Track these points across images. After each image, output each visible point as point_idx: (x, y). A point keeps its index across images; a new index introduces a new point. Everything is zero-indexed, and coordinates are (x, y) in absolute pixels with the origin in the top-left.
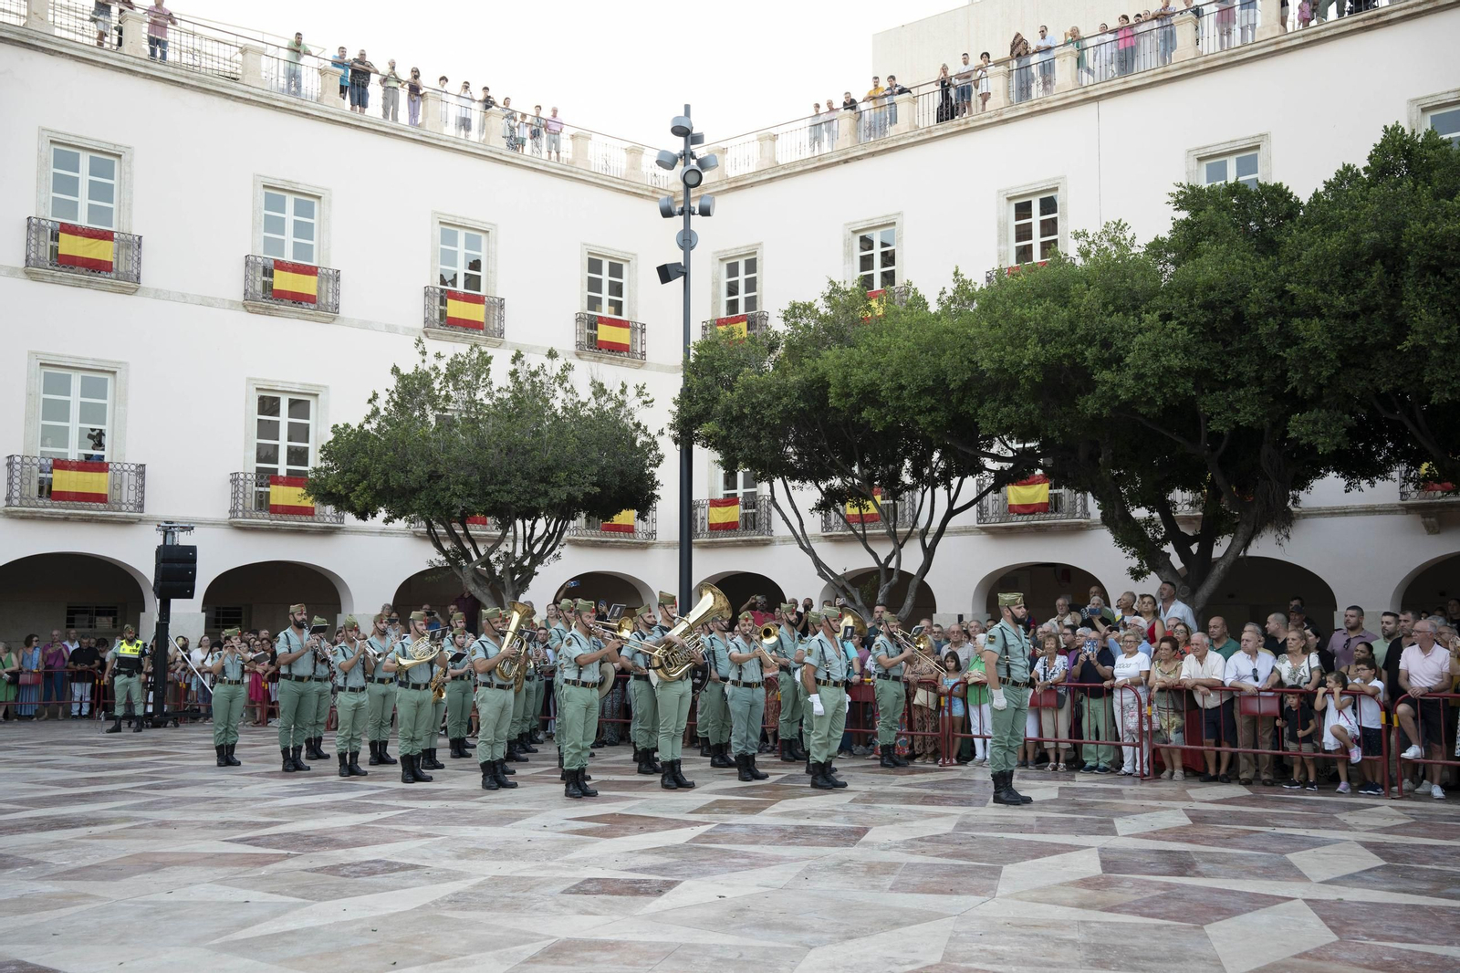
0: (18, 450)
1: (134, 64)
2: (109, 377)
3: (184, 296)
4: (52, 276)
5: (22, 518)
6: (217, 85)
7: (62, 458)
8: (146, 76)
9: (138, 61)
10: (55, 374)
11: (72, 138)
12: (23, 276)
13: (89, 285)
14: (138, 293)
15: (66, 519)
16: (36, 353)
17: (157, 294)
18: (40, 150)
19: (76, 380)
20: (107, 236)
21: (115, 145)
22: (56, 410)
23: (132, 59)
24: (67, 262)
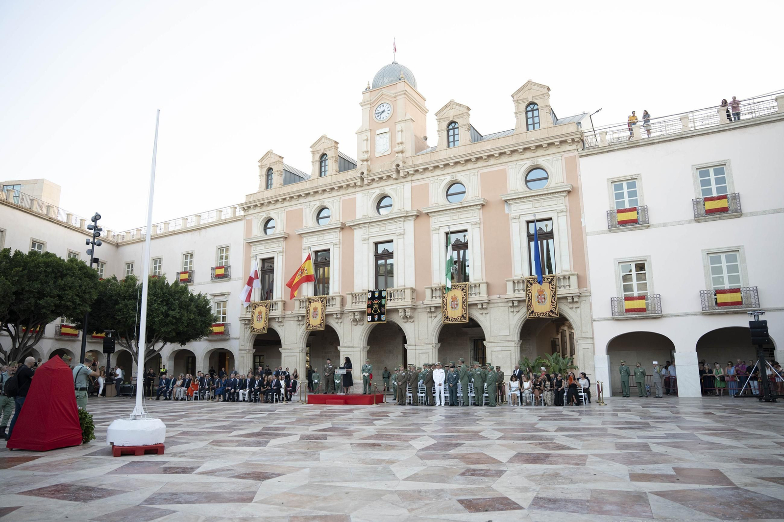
0: (704, 288)
1: (723, 127)
2: (737, 253)
3: (764, 212)
4: (705, 219)
5: (710, 315)
6: (763, 120)
7: (723, 289)
8: (730, 130)
9: (724, 125)
10: (713, 256)
11: (704, 165)
12: (695, 222)
13: (720, 218)
14: (743, 216)
15: (727, 313)
16: (704, 250)
17: (752, 214)
18: (693, 174)
19: (723, 257)
20: (724, 197)
21: (722, 161)
22: (717, 270)
23: (722, 126)
24: (710, 212)
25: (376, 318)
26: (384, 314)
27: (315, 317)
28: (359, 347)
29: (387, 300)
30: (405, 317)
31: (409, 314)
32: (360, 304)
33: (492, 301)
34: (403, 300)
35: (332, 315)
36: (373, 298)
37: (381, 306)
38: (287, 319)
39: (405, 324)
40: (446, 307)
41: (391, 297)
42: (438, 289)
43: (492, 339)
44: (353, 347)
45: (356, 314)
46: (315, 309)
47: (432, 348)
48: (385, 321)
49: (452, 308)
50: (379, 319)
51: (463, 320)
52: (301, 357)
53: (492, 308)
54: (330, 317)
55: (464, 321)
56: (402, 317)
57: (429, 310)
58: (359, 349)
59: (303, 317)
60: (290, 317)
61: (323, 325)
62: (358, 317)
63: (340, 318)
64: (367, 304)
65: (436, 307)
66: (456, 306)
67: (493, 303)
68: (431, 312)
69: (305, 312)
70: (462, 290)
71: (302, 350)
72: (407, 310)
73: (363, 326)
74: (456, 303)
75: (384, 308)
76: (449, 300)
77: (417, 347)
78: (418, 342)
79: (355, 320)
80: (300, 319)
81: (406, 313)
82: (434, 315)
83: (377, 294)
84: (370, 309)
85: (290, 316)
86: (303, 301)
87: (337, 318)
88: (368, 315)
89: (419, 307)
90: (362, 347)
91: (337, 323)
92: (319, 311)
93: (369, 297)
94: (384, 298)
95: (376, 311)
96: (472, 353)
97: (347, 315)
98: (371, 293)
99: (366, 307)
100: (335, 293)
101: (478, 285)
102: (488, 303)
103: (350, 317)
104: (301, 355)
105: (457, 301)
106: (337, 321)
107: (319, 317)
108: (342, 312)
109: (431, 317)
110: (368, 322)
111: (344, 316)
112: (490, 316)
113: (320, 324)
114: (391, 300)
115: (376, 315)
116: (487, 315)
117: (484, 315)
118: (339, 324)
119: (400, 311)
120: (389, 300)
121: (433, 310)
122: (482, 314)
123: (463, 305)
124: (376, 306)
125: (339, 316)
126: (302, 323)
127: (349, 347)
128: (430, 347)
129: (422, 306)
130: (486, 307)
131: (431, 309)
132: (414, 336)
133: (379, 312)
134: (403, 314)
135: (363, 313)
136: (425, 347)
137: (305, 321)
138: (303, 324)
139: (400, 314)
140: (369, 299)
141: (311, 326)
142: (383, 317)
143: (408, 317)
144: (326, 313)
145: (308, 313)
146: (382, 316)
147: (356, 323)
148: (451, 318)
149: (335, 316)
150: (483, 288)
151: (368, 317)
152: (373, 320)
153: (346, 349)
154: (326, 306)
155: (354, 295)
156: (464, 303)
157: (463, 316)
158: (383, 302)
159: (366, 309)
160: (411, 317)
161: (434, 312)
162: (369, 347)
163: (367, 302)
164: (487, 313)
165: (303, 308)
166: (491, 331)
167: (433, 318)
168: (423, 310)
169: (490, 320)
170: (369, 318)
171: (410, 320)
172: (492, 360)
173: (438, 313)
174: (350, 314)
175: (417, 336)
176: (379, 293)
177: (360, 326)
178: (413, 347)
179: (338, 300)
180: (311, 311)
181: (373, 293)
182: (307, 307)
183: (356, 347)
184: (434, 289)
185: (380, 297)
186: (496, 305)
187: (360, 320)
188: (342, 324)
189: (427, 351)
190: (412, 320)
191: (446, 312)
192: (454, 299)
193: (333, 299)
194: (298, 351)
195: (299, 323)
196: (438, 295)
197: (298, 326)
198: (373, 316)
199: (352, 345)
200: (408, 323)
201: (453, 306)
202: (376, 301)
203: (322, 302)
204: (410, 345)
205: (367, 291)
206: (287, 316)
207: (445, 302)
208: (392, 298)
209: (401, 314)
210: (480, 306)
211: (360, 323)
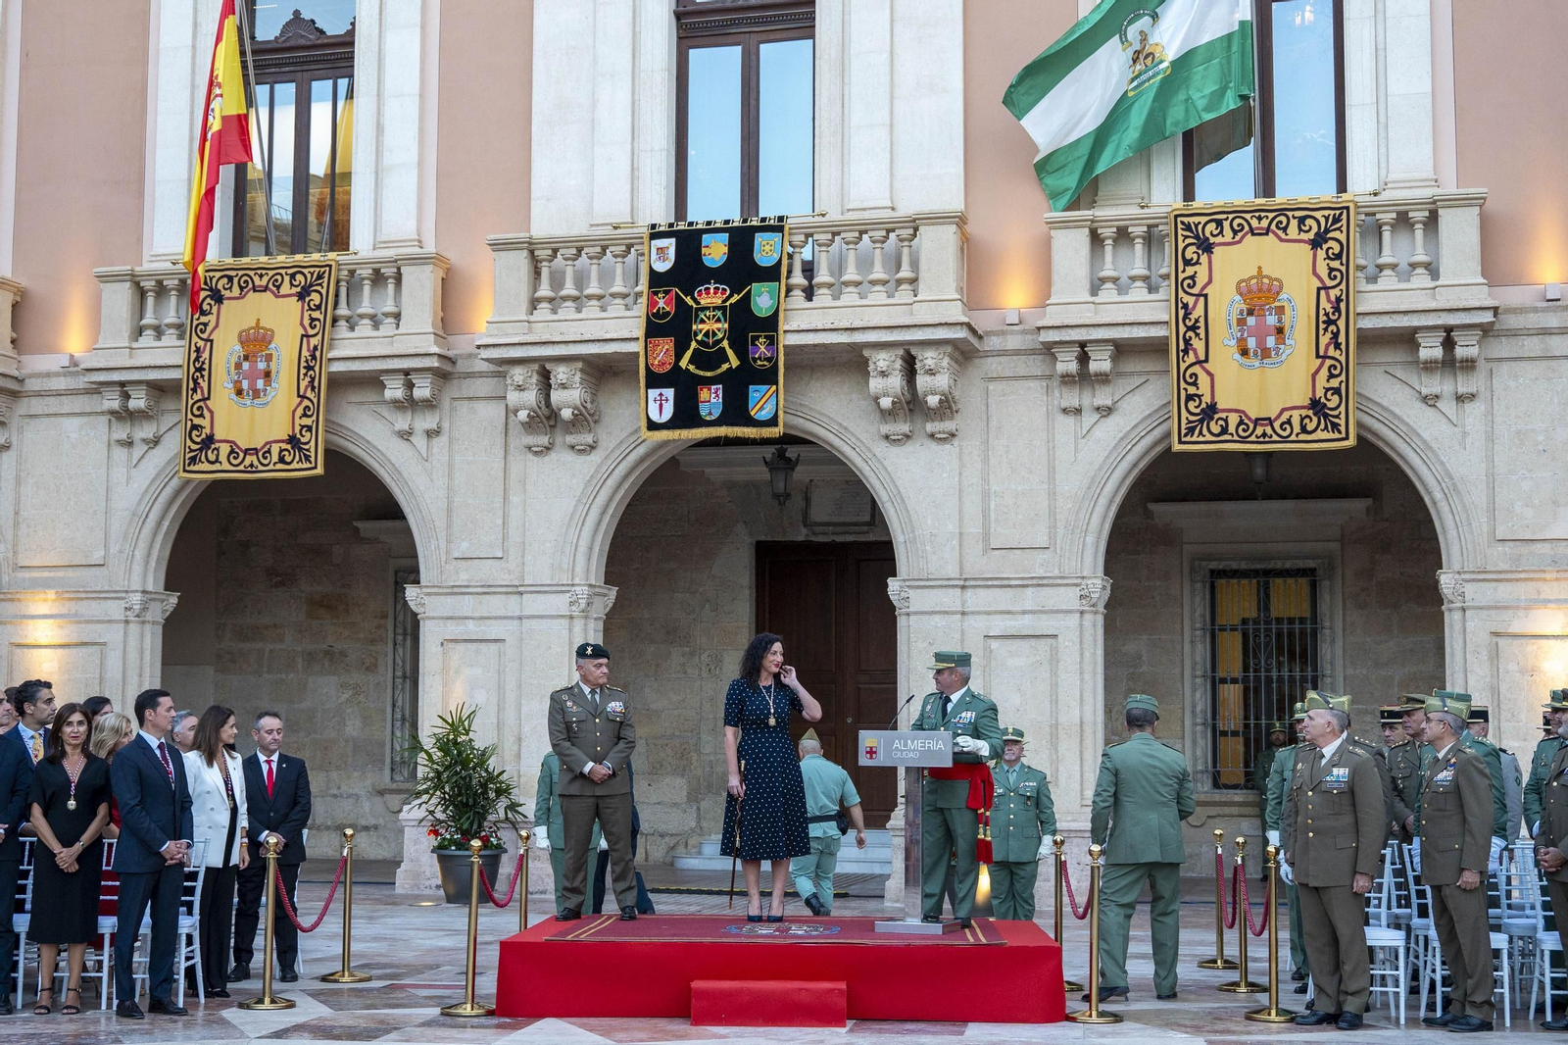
25: (711, 401)
26: (769, 377)
27: (256, 394)
28: (559, 589)
29: (789, 290)
30: (911, 404)
31: (942, 381)
32: (592, 310)
33: (1512, 322)
34: (904, 294)
35: (372, 381)
36: (689, 270)
37: (747, 325)
38: (36, 406)
39: (895, 450)
40: (1198, 345)
41: (809, 269)
42: (1138, 230)
43: (1498, 557)
44: (517, 591)
45: (560, 373)
46: (256, 342)
47: (1076, 605)
48: (773, 422)
49: (1244, 352)
50: (736, 410)
51: (1320, 435)
52: (133, 655)
53: (1505, 367)
54: (355, 396)
55: (1322, 440)
56: (886, 403)
57: (1073, 367)
58: (559, 603)
59: (162, 390)
60: (59, 394)
61: (315, 446)
62: (569, 396)
63: (429, 405)
64: (641, 309)
65: (1122, 350)
66: (1271, 342)
67: (1514, 333)
68: (1083, 378)
69: (178, 357)
70: (1316, 243)
71: (144, 609)
72: (928, 358)
73: (595, 458)
74: (1271, 320)
75: (772, 342)
76: (1223, 303)
77: (976, 599)
78: (978, 564)
79: (546, 419)
80: (138, 402)
81: (922, 381)
82: (1103, 397)
83: (716, 251)
84: (665, 347)
85: (60, 384)
86: (161, 290)
87: (409, 404)
88: (654, 380)
89: (993, 343)
90: (582, 591)
91: (406, 435)
92: (286, 349)
93: (662, 267)
94: (772, 274)
95: (708, 357)
96: (1202, 650)
97: (483, 387)
98: (670, 244)
99: (640, 333)
100: (387, 244)
101: (1418, 215)
102: (1486, 330)
103: (513, 397)
104: (133, 642)
105: (1280, 310)
106: (402, 422)
107: (282, 396)
108: (448, 367)
109: (1078, 411)
110: (652, 426)
111: (454, 389)
112: (1490, 413)
113: (293, 440)
114: (809, 293)
115: (709, 382)
116: (1468, 406)
117: (1448, 406)
118: (419, 440)
119: (881, 360)
120: (798, 293)
121: (1100, 363)
122: (1432, 401)
123: (1325, 340)
124: (711, 327)
125: (422, 391)
126: (147, 431)
127: (488, 590)
128: (1068, 598)
129: (1013, 342)
130: (1473, 352)
131: (1084, 359)
132: (951, 527)
133: (735, 362)
134: (896, 382)
135: (604, 371)
136: (1030, 598)
137: (169, 420)
138: (155, 442)
139: (875, 384)
140: (657, 280)
141: (225, 449)
142: (762, 401)
143: (933, 401)
144: (337, 367)
145: (200, 368)
146: (756, 392)
147: (544, 440)
148: (1233, 419)
149: (394, 390)
150: (1460, 231)
151: (653, 393)
152: (686, 415)
153: (466, 605)
154: (335, 320)
155: (542, 254)
156: (1329, 322)
157: (1316, 405)
158: (762, 300)
159: (637, 347)
160: (947, 407)
161: (1103, 379)
162: (613, 592)
163: (643, 300)
164: (1472, 397)
165: (159, 331)
166: (1492, 511)
167: (1089, 418)
168: (1022, 366)
169: (1490, 438)
170: (662, 404)
171: (930, 427)
172: (1495, 691)
173: (1122, 386)
174: (518, 374)
175: (974, 528)
176: (732, 245)
177: (570, 457)
178: (950, 599)
179: (421, 286)
180: (226, 349)
181: (689, 241)
182: (196, 329)
183: (539, 590)
184: (1107, 232)
185: (742, 269)
186: (1532, 346)
187: (584, 419)
188: (435, 441)
189: (1045, 625)
190: (948, 425)
191: (1204, 379)
192: (1260, 296)
193: (378, 278)
194: (115, 609)
195: (121, 432)
196: (1139, 269)
197: (120, 454)
198: (686, 390)
199: (504, 579)
200: (909, 447)
201: (1252, 343)
202: (711, 297)
203: (301, 296)
204: (926, 583)
205: (645, 232)
206: (33, 385)
207: (1199, 312)
208: (822, 276)
209: (887, 384)
210: (1431, 349)
211: (570, 439)
